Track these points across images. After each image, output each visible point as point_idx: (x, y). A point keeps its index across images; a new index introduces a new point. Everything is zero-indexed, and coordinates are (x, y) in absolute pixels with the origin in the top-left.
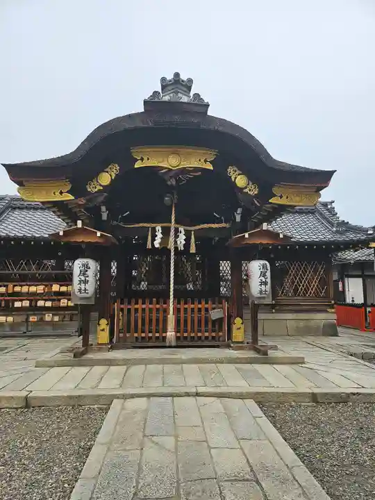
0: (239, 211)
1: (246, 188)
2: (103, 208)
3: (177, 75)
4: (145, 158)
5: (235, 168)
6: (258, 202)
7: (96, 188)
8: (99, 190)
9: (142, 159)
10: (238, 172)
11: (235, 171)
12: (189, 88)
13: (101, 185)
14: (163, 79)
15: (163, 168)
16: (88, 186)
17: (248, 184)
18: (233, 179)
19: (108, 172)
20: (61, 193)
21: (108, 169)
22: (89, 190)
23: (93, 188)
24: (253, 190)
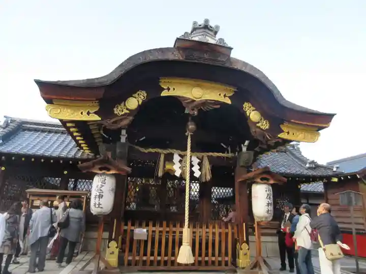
0: (247, 143)
1: (259, 122)
2: (124, 132)
3: (207, 21)
4: (172, 89)
5: (250, 105)
6: (269, 136)
7: (122, 111)
8: (125, 114)
9: (169, 89)
10: (252, 108)
11: (250, 107)
12: (216, 33)
13: (127, 109)
14: (195, 23)
15: (185, 99)
16: (115, 109)
17: (261, 120)
18: (248, 114)
19: (135, 98)
20: (88, 113)
21: (136, 95)
22: (116, 112)
23: (119, 111)
24: (265, 125)
